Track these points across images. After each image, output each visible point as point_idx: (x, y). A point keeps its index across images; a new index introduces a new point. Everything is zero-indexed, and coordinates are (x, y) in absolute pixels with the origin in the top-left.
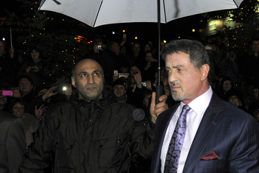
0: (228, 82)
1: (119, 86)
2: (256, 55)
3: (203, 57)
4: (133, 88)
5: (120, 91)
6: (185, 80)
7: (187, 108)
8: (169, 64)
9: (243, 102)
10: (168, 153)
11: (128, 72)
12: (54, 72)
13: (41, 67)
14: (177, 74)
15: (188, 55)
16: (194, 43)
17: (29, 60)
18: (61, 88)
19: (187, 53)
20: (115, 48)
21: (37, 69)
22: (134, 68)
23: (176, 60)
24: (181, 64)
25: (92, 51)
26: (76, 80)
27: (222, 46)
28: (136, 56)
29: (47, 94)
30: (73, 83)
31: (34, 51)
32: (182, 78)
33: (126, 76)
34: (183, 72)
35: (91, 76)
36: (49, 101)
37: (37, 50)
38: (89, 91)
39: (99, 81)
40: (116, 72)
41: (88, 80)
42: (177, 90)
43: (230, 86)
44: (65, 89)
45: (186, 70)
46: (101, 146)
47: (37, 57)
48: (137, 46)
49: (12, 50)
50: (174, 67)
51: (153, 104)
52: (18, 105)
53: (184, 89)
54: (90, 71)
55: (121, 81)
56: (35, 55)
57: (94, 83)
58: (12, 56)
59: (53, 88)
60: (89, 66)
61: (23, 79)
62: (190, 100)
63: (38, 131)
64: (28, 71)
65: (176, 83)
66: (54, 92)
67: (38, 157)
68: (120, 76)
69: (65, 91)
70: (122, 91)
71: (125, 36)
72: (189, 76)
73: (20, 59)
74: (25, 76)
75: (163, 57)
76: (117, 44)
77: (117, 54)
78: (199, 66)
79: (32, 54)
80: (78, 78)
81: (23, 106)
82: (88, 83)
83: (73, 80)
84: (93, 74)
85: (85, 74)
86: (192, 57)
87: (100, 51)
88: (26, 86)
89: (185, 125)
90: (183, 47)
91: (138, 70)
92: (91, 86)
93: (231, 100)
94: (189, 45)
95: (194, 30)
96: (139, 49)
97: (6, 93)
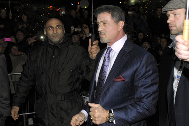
0: (141, 34)
1: (76, 36)
2: (159, 17)
3: (120, 16)
4: (83, 37)
5: (75, 39)
6: (108, 30)
7: (110, 49)
8: (99, 20)
9: (151, 46)
10: (99, 78)
11: (81, 27)
12: (36, 27)
13: (28, 25)
14: (103, 26)
15: (110, 15)
16: (115, 7)
17: (21, 20)
18: (40, 37)
19: (110, 13)
20: (73, 13)
21: (25, 26)
22: (85, 25)
23: (103, 17)
24: (106, 19)
25: (59, 15)
26: (46, 31)
27: (138, 12)
28: (85, 18)
29: (31, 41)
30: (45, 33)
31: (24, 15)
32: (106, 29)
33: (80, 30)
34: (107, 25)
35: (55, 29)
36: (32, 45)
37: (25, 14)
38: (54, 38)
39: (60, 31)
40: (72, 27)
41: (54, 31)
42: (103, 36)
43: (142, 36)
44: (42, 37)
45: (109, 24)
46: (60, 73)
47: (25, 19)
48: (86, 11)
49: (11, 14)
50: (101, 22)
51: (90, 46)
52: (14, 47)
53: (107, 36)
54: (54, 25)
55: (76, 33)
56: (25, 18)
57: (57, 33)
58: (10, 18)
59: (35, 37)
60: (54, 23)
61: (19, 32)
62: (112, 43)
63: (25, 63)
64: (20, 27)
65: (102, 32)
66: (35, 39)
67: (26, 79)
68: (76, 30)
69: (42, 39)
70: (77, 39)
71: (78, 6)
72: (111, 28)
73: (16, 20)
74: (19, 30)
75: (96, 16)
76: (74, 11)
77: (74, 16)
78: (117, 22)
79: (23, 17)
80: (48, 30)
81: (17, 48)
82: (54, 33)
83: (45, 31)
84: (56, 28)
85: (52, 27)
86: (113, 16)
87: (63, 14)
88: (21, 36)
89: (109, 60)
90: (108, 10)
91: (87, 26)
92: (55, 35)
93: (144, 45)
94: (111, 8)
95: (121, 2)
96: (87, 14)
97: (6, 39)
